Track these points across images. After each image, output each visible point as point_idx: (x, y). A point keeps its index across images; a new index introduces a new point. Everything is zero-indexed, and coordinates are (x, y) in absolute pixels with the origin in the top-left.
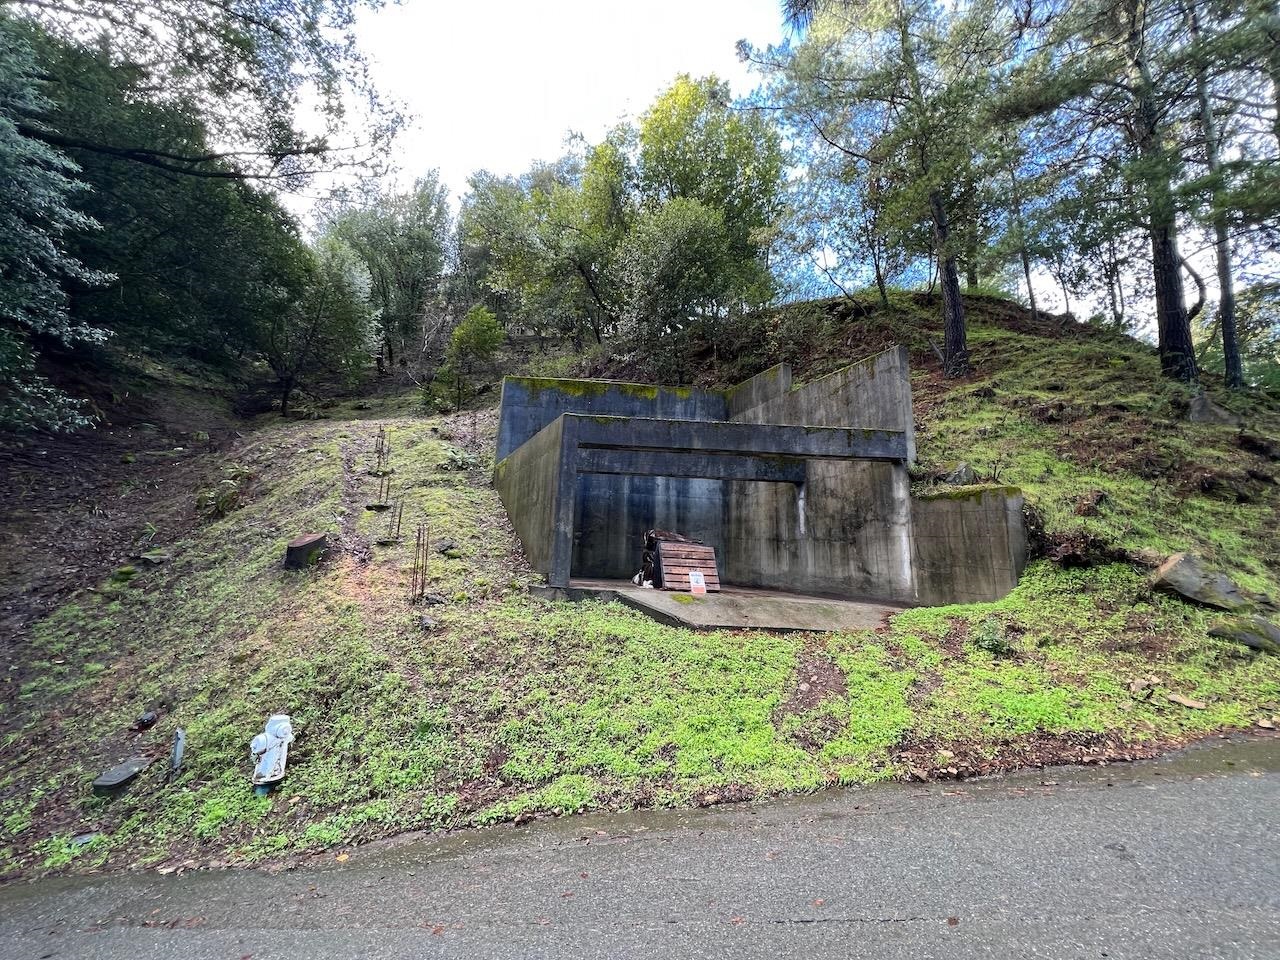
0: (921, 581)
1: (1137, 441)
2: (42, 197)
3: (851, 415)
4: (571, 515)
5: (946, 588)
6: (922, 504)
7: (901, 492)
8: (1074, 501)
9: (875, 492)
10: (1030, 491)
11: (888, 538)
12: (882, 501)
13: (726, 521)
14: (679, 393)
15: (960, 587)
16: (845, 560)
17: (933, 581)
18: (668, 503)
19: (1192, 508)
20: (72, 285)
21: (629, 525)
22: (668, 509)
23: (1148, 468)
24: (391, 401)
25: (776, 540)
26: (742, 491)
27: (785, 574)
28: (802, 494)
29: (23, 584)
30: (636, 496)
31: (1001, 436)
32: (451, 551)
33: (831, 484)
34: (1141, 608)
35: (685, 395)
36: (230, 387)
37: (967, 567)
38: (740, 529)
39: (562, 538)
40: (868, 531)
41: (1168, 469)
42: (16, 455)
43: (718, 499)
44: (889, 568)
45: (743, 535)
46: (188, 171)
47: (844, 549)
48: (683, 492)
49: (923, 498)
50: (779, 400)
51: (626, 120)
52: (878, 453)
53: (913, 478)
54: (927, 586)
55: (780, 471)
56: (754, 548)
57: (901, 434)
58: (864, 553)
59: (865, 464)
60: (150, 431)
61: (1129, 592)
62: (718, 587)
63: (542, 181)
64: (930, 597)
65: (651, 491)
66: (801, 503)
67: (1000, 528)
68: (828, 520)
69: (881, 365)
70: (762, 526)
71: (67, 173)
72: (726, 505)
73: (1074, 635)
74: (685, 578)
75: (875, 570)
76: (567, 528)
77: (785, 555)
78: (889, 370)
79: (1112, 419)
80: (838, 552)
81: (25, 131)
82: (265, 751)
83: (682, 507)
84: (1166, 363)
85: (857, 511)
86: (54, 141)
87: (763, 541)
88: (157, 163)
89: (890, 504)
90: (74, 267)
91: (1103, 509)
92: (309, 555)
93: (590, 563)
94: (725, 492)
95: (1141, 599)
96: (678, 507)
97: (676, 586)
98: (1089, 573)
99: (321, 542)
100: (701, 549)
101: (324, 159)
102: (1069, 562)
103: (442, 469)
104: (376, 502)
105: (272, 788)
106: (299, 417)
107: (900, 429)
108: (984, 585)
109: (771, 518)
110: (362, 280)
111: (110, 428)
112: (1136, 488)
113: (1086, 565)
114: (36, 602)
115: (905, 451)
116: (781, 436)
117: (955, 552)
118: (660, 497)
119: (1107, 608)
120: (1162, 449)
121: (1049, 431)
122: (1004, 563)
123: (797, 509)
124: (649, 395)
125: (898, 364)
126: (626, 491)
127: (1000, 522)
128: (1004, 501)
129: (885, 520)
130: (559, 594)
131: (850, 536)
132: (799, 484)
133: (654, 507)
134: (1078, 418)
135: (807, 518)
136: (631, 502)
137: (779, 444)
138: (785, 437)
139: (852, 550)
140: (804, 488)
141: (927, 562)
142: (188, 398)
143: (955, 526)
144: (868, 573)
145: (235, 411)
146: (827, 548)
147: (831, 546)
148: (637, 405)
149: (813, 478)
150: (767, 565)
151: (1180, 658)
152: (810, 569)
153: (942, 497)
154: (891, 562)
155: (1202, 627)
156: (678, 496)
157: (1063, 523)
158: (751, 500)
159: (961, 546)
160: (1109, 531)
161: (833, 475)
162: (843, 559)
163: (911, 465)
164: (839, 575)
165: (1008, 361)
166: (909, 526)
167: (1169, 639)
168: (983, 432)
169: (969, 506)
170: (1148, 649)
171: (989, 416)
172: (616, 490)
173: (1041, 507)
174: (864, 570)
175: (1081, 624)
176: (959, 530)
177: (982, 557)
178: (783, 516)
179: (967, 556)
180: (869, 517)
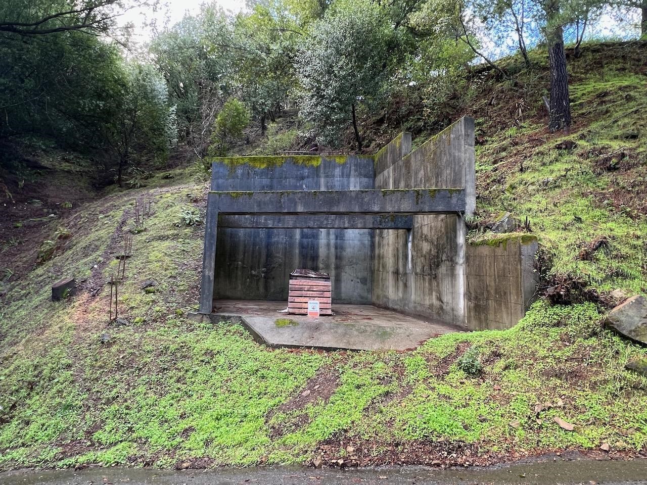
0: (469, 310)
5: (483, 317)
6: (472, 249)
7: (461, 240)
9: (447, 237)
11: (453, 275)
12: (451, 245)
13: (372, 258)
15: (491, 316)
16: (431, 290)
17: (476, 311)
18: (328, 245)
21: (300, 262)
22: (329, 249)
25: (396, 273)
26: (381, 235)
28: (411, 238)
30: (305, 240)
32: (149, 288)
33: (425, 230)
34: (593, 341)
35: (342, 161)
36: (93, 168)
37: (496, 301)
38: (379, 264)
39: (207, 280)
40: (443, 269)
43: (367, 241)
44: (453, 298)
45: (381, 269)
47: (430, 284)
48: (340, 237)
49: (473, 244)
53: (470, 227)
54: (472, 314)
56: (386, 279)
57: (462, 192)
58: (440, 285)
59: (443, 216)
60: (38, 204)
61: (587, 327)
64: (474, 323)
65: (316, 236)
66: (410, 245)
67: (516, 269)
68: (422, 259)
69: (454, 133)
70: (390, 262)
72: (372, 245)
74: (304, 305)
75: (445, 300)
77: (401, 284)
78: (458, 138)
80: (427, 284)
83: (339, 248)
85: (438, 252)
87: (390, 273)
89: (454, 247)
95: (594, 334)
96: (336, 248)
98: (567, 309)
100: (322, 283)
102: (556, 300)
103: (175, 226)
107: (462, 187)
108: (505, 316)
109: (394, 256)
111: (15, 204)
113: (567, 303)
115: (464, 204)
117: (489, 289)
118: (323, 241)
121: (604, 179)
122: (518, 298)
123: (408, 249)
124: (315, 163)
125: (463, 132)
126: (298, 238)
127: (517, 265)
128: (519, 248)
129: (452, 260)
130: (205, 318)
131: (434, 273)
132: (409, 230)
133: (318, 248)
135: (412, 257)
136: (302, 246)
137: (362, 205)
138: (366, 200)
139: (434, 283)
140: (411, 233)
141: (473, 295)
143: (490, 268)
144: (442, 302)
146: (422, 281)
147: (424, 279)
148: (306, 172)
149: (416, 226)
150: (392, 292)
152: (413, 297)
153: (484, 243)
154: (454, 294)
155: (624, 361)
156: (336, 239)
157: (564, 266)
158: (385, 242)
159: (493, 284)
160: (594, 274)
161: (426, 223)
162: (429, 290)
163: (469, 216)
164: (427, 302)
165: (607, 112)
166: (464, 266)
167: (594, 369)
168: (546, 183)
169: (499, 251)
170: (575, 376)
171: (560, 167)
172: (291, 237)
173: (553, 251)
174: (440, 299)
175: (542, 353)
176: (492, 271)
177: (505, 293)
178: (401, 256)
179: (496, 293)
180: (444, 258)
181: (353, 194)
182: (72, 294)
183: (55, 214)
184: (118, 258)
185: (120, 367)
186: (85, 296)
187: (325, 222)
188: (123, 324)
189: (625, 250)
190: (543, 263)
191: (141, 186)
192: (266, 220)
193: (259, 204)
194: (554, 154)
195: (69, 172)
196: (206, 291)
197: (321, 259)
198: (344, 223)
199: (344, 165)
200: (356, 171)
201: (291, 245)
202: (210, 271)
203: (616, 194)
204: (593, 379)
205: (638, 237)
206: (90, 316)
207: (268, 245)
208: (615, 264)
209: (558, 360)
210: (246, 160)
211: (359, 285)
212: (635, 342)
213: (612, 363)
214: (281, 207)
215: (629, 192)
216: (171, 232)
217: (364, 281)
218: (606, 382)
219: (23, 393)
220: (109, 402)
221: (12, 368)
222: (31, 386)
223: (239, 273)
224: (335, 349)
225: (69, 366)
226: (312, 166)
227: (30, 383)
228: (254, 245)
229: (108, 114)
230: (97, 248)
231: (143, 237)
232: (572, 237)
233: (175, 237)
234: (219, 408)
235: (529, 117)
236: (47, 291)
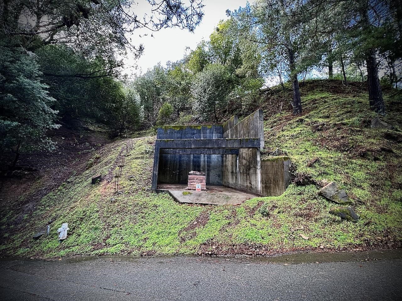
0: (263, 188)
1: (343, 137)
4: (157, 169)
5: (268, 191)
6: (263, 163)
7: (259, 159)
9: (253, 158)
10: (295, 158)
11: (256, 173)
12: (254, 161)
13: (222, 166)
14: (208, 127)
15: (272, 191)
17: (265, 188)
18: (204, 161)
21: (193, 168)
22: (205, 163)
25: (232, 172)
26: (226, 156)
27: (234, 183)
28: (238, 158)
30: (195, 159)
31: (298, 137)
32: (131, 179)
33: (244, 155)
34: (313, 201)
35: (210, 127)
36: (110, 130)
37: (274, 184)
38: (225, 168)
40: (252, 171)
43: (220, 159)
44: (256, 183)
45: (226, 171)
47: (246, 177)
48: (209, 157)
49: (264, 160)
50: (234, 128)
52: (250, 146)
53: (262, 154)
54: (264, 190)
56: (228, 175)
57: (259, 140)
58: (251, 178)
59: (251, 149)
60: (87, 145)
61: (312, 195)
62: (205, 189)
64: (265, 193)
65: (199, 157)
66: (238, 161)
67: (282, 171)
68: (243, 167)
69: (255, 116)
70: (230, 168)
72: (222, 161)
74: (195, 186)
75: (253, 184)
77: (234, 177)
78: (257, 118)
80: (245, 177)
83: (209, 162)
84: (371, 103)
85: (249, 164)
87: (230, 172)
89: (256, 162)
91: (316, 165)
92: (96, 180)
94: (222, 157)
95: (315, 198)
96: (208, 162)
97: (191, 188)
98: (304, 187)
99: (99, 177)
100: (202, 177)
102: (298, 184)
103: (142, 153)
107: (259, 137)
108: (278, 190)
109: (232, 165)
110: (138, 98)
113: (302, 185)
115: (260, 144)
117: (271, 179)
118: (202, 159)
119: (304, 201)
120: (350, 140)
121: (317, 134)
122: (283, 183)
123: (237, 163)
125: (258, 115)
126: (192, 158)
127: (282, 169)
128: (283, 162)
129: (255, 167)
131: (248, 172)
132: (237, 155)
133: (200, 162)
134: (328, 129)
135: (239, 166)
136: (193, 160)
138: (220, 142)
139: (248, 177)
141: (264, 182)
142: (99, 135)
143: (271, 170)
144: (251, 184)
146: (243, 176)
148: (195, 131)
149: (240, 153)
150: (231, 181)
151: (316, 220)
152: (239, 183)
153: (268, 160)
154: (256, 181)
155: (328, 210)
156: (208, 159)
157: (302, 170)
158: (228, 159)
159: (272, 177)
160: (314, 173)
161: (244, 152)
162: (246, 179)
163: (262, 149)
164: (245, 185)
165: (317, 107)
166: (260, 170)
167: (316, 213)
168: (293, 136)
169: (274, 163)
170: (308, 216)
171: (298, 129)
172: (189, 158)
173: (297, 164)
174: (250, 183)
175: (293, 206)
177: (277, 181)
178: (234, 165)
179: (274, 180)
180: (252, 166)
181: (214, 141)
182: (100, 181)
183: (94, 148)
184: (119, 166)
185: (118, 212)
186: (105, 182)
187: (203, 152)
188: (120, 194)
189: (326, 163)
190: (293, 168)
191: (129, 137)
192: (179, 151)
193: (176, 144)
194: (296, 124)
195: (101, 132)
196: (154, 180)
197: (201, 167)
198: (211, 152)
199: (210, 129)
200: (215, 131)
201: (189, 161)
202: (156, 172)
203: (322, 140)
204: (315, 217)
205: (332, 158)
206: (107, 190)
207: (180, 161)
208: (322, 169)
209: (301, 209)
210: (171, 127)
211: (217, 177)
212: (333, 202)
213: (323, 210)
214: (185, 145)
215: (327, 139)
216: (140, 156)
217: (219, 176)
218: (321, 218)
219: (78, 222)
220: (113, 227)
221: (74, 212)
222: (82, 219)
223: (168, 172)
224: (207, 204)
225: (97, 211)
226: (198, 129)
227: (81, 218)
228: (174, 161)
229: (117, 109)
230: (111, 162)
231: (130, 158)
232: (304, 158)
233: (142, 158)
234: (159, 229)
235: (285, 109)
236: (90, 180)
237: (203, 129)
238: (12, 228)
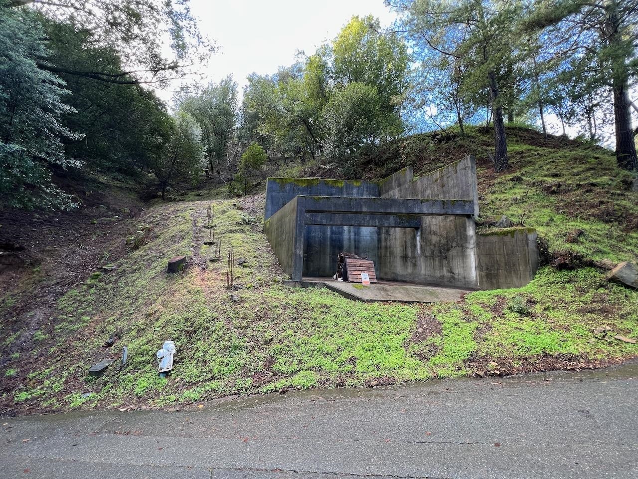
0: (481, 277)
1: (602, 203)
2: (50, 98)
3: (444, 193)
4: (302, 246)
5: (494, 281)
6: (482, 238)
7: (471, 232)
8: (565, 235)
9: (457, 232)
10: (541, 230)
11: (464, 255)
12: (461, 236)
13: (379, 248)
14: (355, 184)
15: (502, 280)
16: (441, 266)
17: (487, 277)
18: (350, 239)
19: (632, 238)
20: (65, 140)
21: (331, 250)
22: (350, 242)
23: (607, 217)
24: (213, 191)
25: (405, 257)
26: (387, 233)
27: (410, 275)
28: (419, 234)
29: (52, 280)
30: (334, 236)
31: (525, 202)
32: (245, 264)
33: (434, 228)
34: (602, 291)
35: (358, 184)
36: (138, 186)
37: (506, 270)
38: (386, 252)
39: (298, 257)
40: (453, 252)
41: (619, 217)
42: (45, 221)
43: (375, 237)
44: (464, 270)
46: (114, 82)
47: (440, 262)
48: (357, 234)
49: (483, 235)
50: (407, 186)
51: (326, 43)
52: (458, 212)
53: (477, 225)
54: (484, 280)
55: (407, 222)
56: (393, 262)
57: (471, 202)
58: (451, 263)
59: (452, 218)
60: (103, 208)
61: (595, 282)
62: (376, 281)
63: (284, 77)
64: (485, 285)
65: (341, 233)
66: (418, 238)
67: (524, 250)
68: (432, 247)
69: (460, 166)
70: (398, 250)
71: (60, 86)
72: (379, 240)
73: (563, 305)
74: (359, 276)
75: (457, 272)
76: (300, 252)
77: (410, 264)
78: (465, 169)
79: (588, 191)
80: (437, 263)
81: (41, 67)
82: (163, 358)
83: (357, 242)
84: (620, 160)
85: (447, 242)
86: (54, 71)
87: (398, 257)
88: (99, 78)
89: (464, 238)
90: (66, 131)
91: (581, 239)
92: (179, 266)
93: (312, 269)
94: (379, 233)
95: (601, 286)
96: (355, 241)
97: (355, 280)
98: (573, 273)
99: (183, 260)
100: (367, 262)
101: (177, 72)
102: (562, 267)
103: (239, 224)
104: (208, 241)
105: (167, 374)
106: (170, 200)
107: (470, 199)
108: (515, 279)
109: (402, 246)
110: (197, 132)
111: (85, 208)
112: (602, 227)
113: (571, 269)
114: (59, 288)
115: (473, 210)
116: (408, 204)
117: (499, 263)
118: (346, 236)
119: (583, 291)
120: (616, 207)
121: (552, 198)
122: (526, 267)
123: (416, 242)
124: (340, 185)
125: (470, 165)
126: (329, 233)
127: (524, 246)
128: (526, 235)
129: (462, 246)
130: (297, 285)
131: (444, 255)
132: (417, 229)
133: (343, 241)
134: (569, 191)
135: (421, 246)
136: (331, 239)
137: (406, 209)
138: (410, 205)
139: (445, 262)
140: (420, 230)
141: (484, 268)
142: (119, 192)
143: (500, 249)
144: (453, 273)
145: (141, 198)
146: (432, 261)
147: (434, 260)
148: (334, 191)
149: (424, 225)
150: (400, 269)
151: (622, 317)
152: (423, 272)
153: (493, 234)
154: (465, 267)
156: (355, 236)
158: (392, 237)
159: (503, 259)
160: (585, 251)
161: (435, 223)
163: (476, 218)
164: (438, 275)
165: (530, 162)
166: (475, 249)
167: (616, 307)
168: (516, 200)
169: (507, 239)
170: (604, 312)
171: (519, 191)
172: (324, 234)
173: (547, 238)
174: (451, 272)
175: (568, 299)
176: (502, 251)
177: (514, 265)
178: (409, 245)
179: (506, 264)
180: (454, 245)
182: (186, 267)
183: (119, 216)
184: (205, 244)
186: (197, 270)
188: (239, 288)
190: (543, 245)
193: (335, 205)
194: (511, 184)
195: (121, 188)
196: (298, 265)
199: (359, 187)
201: (325, 238)
203: (566, 206)
206: (209, 283)
207: (308, 238)
208: (594, 245)
209: (585, 303)
210: (292, 181)
215: (574, 205)
216: (237, 228)
220: (267, 343)
226: (338, 186)
231: (217, 230)
232: (555, 230)
233: (241, 231)
237: (346, 186)
238: (15, 358)
